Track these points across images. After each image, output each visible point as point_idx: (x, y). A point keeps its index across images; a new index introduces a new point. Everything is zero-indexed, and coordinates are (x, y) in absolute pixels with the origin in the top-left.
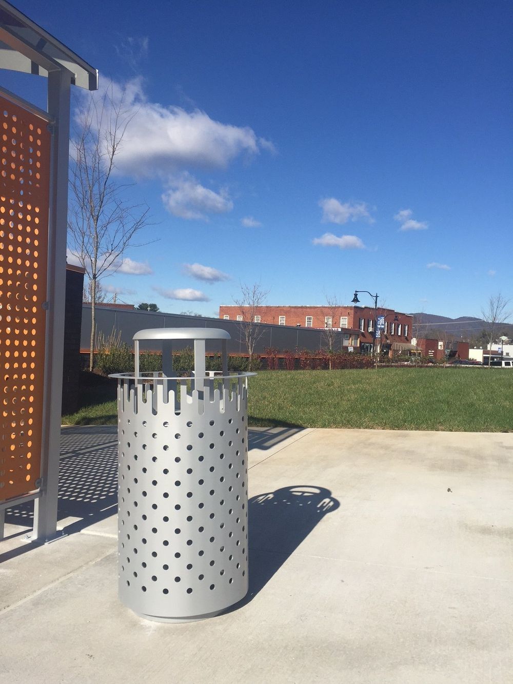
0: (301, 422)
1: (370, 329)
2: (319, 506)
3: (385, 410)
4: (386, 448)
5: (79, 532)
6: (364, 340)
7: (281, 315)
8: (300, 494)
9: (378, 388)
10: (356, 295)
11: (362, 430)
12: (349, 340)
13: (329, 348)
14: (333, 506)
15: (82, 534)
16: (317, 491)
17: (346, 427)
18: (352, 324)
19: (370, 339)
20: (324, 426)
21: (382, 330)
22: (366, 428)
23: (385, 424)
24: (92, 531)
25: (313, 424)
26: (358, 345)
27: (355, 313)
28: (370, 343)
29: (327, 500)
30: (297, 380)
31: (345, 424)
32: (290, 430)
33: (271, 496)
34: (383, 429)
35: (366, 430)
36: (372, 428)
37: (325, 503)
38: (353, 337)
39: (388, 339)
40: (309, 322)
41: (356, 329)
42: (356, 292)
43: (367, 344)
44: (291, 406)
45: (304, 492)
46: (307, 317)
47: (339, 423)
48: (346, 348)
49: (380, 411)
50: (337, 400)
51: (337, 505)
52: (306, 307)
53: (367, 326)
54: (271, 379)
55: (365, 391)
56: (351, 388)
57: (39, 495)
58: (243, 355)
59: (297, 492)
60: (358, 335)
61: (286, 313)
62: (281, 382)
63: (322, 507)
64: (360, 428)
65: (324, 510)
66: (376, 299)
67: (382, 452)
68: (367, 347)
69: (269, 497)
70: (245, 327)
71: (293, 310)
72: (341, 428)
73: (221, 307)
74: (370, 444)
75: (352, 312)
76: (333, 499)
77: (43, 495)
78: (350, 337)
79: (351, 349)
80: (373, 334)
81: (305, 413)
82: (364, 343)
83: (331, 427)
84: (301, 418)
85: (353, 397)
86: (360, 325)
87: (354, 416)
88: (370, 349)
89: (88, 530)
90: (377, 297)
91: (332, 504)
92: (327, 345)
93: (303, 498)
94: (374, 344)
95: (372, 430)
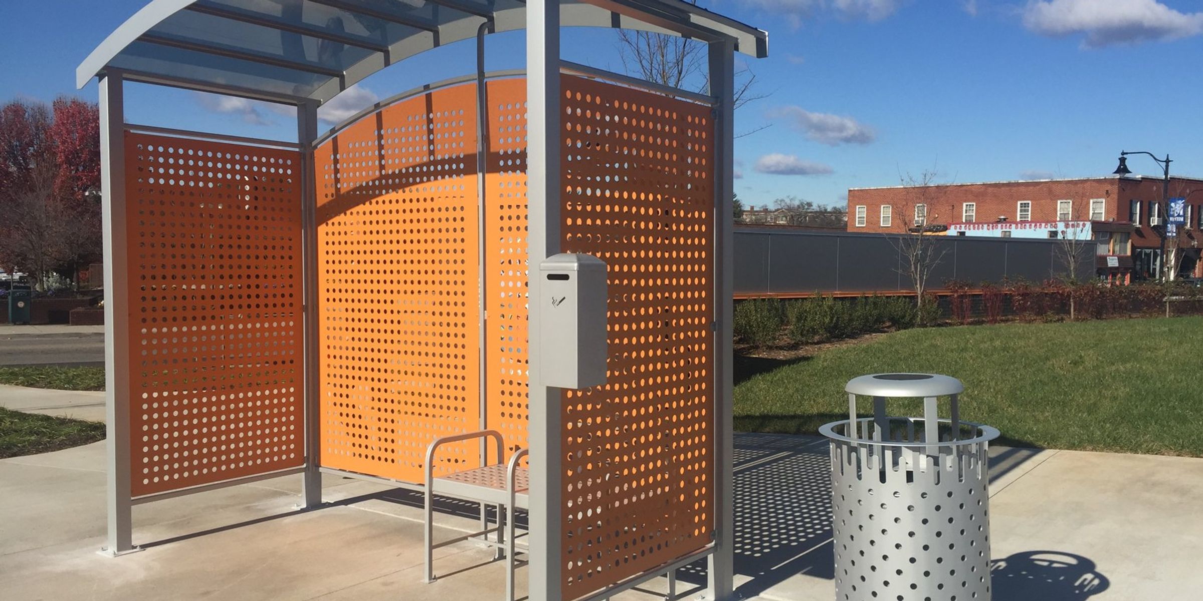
0: (1031, 439)
1: (1155, 221)
2: (1077, 584)
3: (1183, 420)
4: (1182, 491)
5: (758, 595)
6: (1140, 242)
7: (965, 202)
8: (1046, 564)
9: (1169, 370)
10: (1123, 160)
11: (1140, 456)
12: (1109, 243)
13: (1068, 276)
14: (1098, 585)
15: (762, 598)
16: (1073, 561)
17: (1111, 450)
18: (1116, 212)
19: (1155, 240)
20: (1072, 447)
21: (1180, 226)
22: (1148, 452)
23: (1183, 447)
24: (772, 595)
25: (1053, 442)
26: (1129, 253)
27: (1122, 190)
28: (1154, 248)
29: (1089, 576)
30: (1015, 351)
31: (1109, 444)
32: (1016, 452)
33: (1003, 564)
34: (1178, 456)
35: (1148, 456)
36: (1158, 452)
37: (1085, 580)
38: (1118, 237)
39: (1193, 238)
40: (1025, 211)
41: (1124, 222)
42: (1123, 154)
43: (1148, 251)
44: (1009, 406)
45: (1052, 562)
46: (1019, 203)
47: (1098, 443)
48: (1104, 259)
49: (1172, 423)
50: (1092, 397)
51: (1104, 584)
52: (1018, 184)
53: (1146, 214)
54: (964, 350)
55: (1145, 379)
56: (1117, 370)
57: (714, 550)
58: (904, 292)
59: (1042, 560)
60: (1129, 233)
61: (976, 196)
62: (986, 355)
63: (1082, 586)
64: (1136, 452)
65: (1086, 590)
66: (1167, 166)
67: (1175, 499)
68: (1148, 255)
69: (999, 566)
70: (908, 246)
71: (990, 190)
72: (1102, 450)
73: (850, 191)
74: (1154, 484)
75: (1115, 189)
76: (1098, 575)
77: (719, 550)
78: (1111, 238)
79: (1113, 262)
80: (1160, 230)
81: (1037, 421)
82: (1142, 248)
83: (1084, 449)
84: (1032, 432)
85: (1122, 391)
86: (1132, 215)
87: (1124, 430)
88: (1155, 260)
89: (766, 593)
90: (1167, 162)
91: (1096, 582)
92: (1067, 269)
93: (1050, 569)
94: (1162, 248)
95: (1159, 457)
